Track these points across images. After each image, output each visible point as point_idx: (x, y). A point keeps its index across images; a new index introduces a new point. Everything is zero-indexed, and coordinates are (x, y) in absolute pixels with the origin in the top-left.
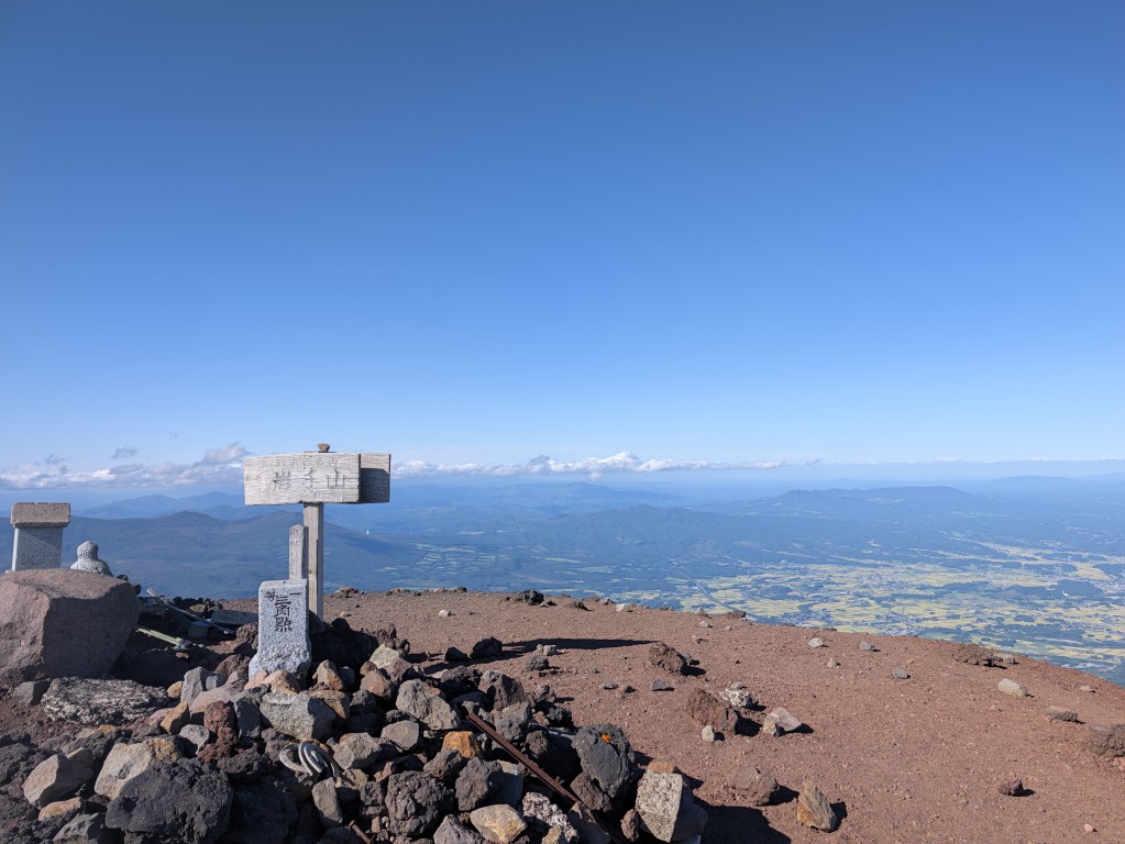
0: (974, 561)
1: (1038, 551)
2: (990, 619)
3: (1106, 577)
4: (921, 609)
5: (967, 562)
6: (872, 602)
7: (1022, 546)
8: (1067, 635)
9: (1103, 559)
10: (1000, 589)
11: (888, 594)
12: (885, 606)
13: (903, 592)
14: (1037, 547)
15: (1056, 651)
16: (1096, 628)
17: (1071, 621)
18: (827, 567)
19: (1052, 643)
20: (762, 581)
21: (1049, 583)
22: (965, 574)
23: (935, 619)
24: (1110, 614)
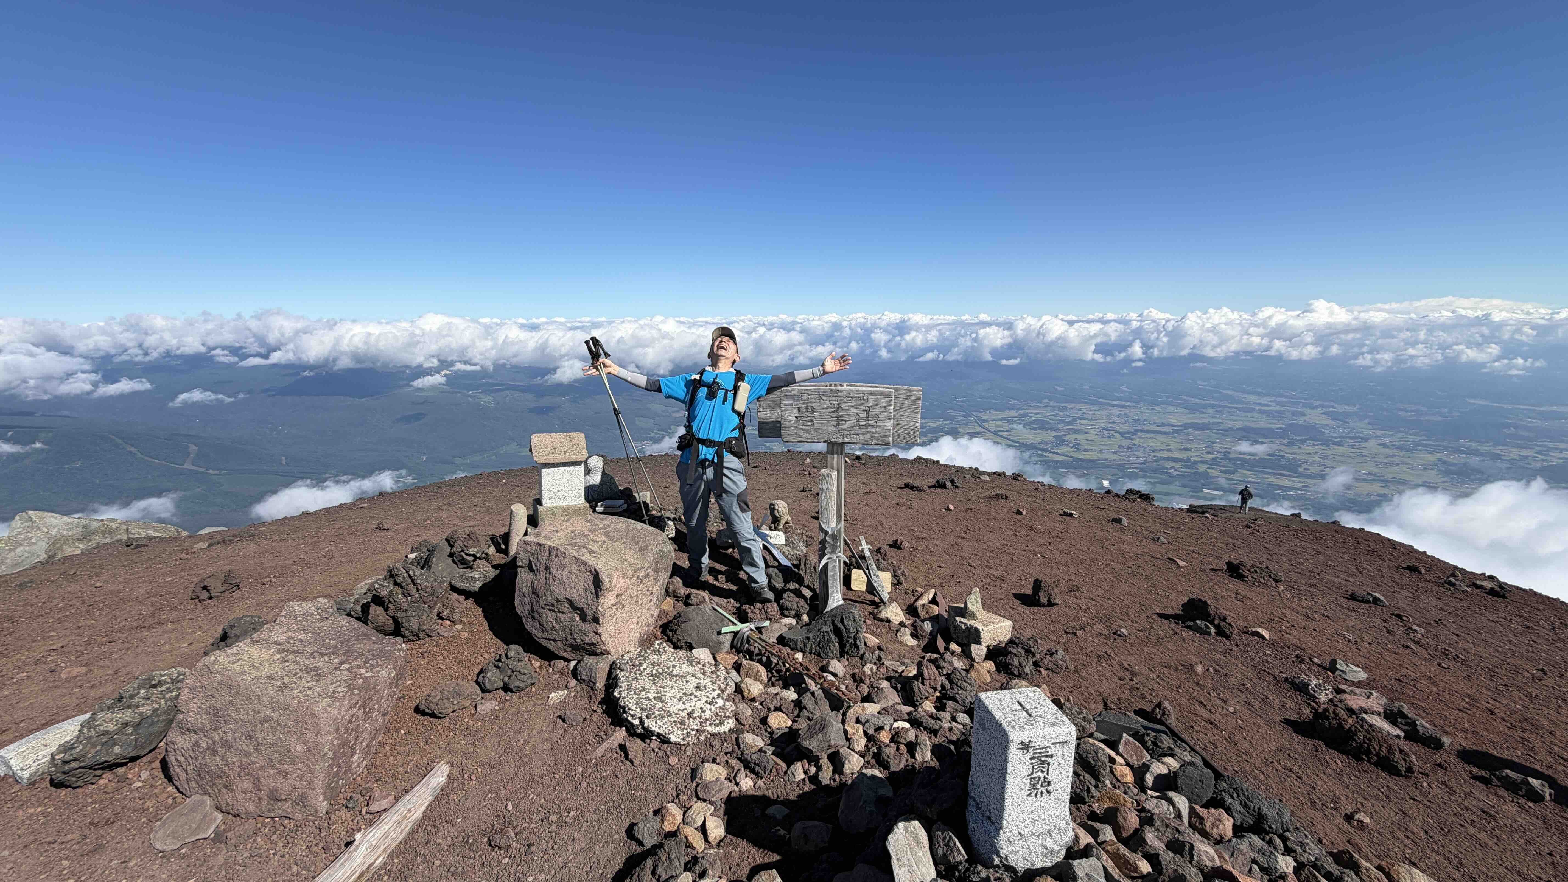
0: (1212, 406)
1: (1274, 398)
2: (1218, 452)
3: (1331, 422)
4: (1158, 442)
5: (1205, 406)
6: (1117, 435)
7: (1259, 394)
8: (1283, 468)
9: (1333, 407)
10: (1231, 429)
11: (1132, 429)
12: (1126, 438)
13: (1146, 428)
14: (1273, 396)
15: (1272, 480)
16: (1313, 463)
17: (1291, 457)
18: (1083, 407)
19: (1269, 473)
20: (1026, 415)
21: (1277, 425)
22: (1202, 415)
23: (1169, 450)
24: (1329, 452)
